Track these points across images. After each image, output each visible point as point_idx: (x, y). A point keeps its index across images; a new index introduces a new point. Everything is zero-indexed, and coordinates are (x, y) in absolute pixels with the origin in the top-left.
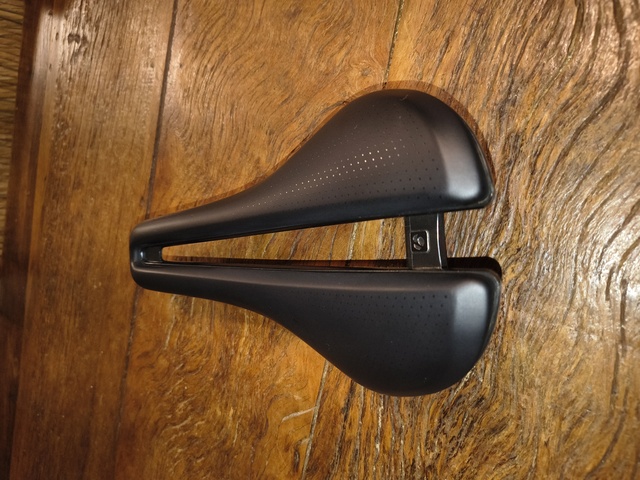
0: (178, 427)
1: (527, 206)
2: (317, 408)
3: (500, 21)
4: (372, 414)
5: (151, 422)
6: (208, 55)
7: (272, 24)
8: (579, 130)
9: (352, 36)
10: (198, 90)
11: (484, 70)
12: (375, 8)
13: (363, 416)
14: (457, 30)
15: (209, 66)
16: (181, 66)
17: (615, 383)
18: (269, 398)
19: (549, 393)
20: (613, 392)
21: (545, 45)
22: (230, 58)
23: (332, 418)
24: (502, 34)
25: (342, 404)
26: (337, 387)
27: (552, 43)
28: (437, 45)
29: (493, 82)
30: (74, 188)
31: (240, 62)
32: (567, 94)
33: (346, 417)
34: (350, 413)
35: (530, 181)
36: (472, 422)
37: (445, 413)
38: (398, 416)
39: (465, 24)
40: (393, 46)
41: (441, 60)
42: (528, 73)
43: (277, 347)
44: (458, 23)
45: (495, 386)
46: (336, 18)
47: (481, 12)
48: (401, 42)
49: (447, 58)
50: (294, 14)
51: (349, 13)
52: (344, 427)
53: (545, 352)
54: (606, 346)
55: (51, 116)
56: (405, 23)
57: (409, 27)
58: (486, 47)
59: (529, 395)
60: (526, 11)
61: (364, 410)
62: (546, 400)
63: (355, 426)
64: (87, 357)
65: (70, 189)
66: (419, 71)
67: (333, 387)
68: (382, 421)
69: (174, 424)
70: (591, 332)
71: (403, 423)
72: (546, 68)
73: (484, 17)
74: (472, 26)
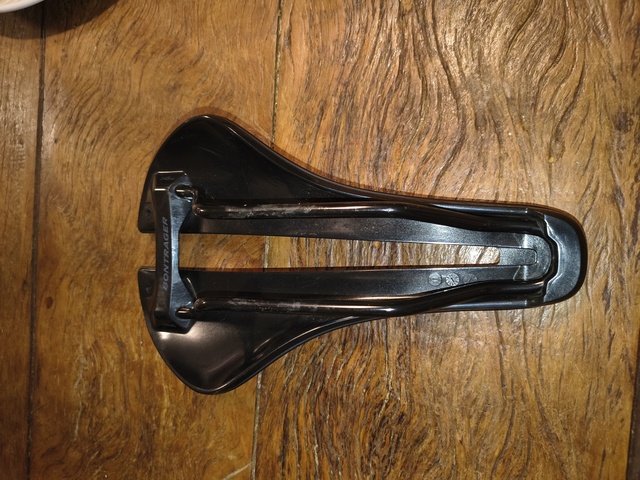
2: (255, 462)
3: (363, 92)
4: (308, 455)
6: (86, 130)
7: (153, 97)
8: (439, 177)
9: (235, 108)
10: (79, 164)
11: (356, 133)
12: (253, 82)
13: (300, 459)
14: (329, 100)
15: (89, 140)
16: (56, 141)
17: (503, 378)
18: (202, 464)
19: (455, 398)
20: (503, 386)
21: (402, 110)
22: (111, 131)
23: (270, 468)
24: (366, 102)
25: (278, 452)
26: (270, 437)
27: (407, 109)
28: (313, 113)
29: (366, 142)
31: (122, 134)
32: (425, 149)
33: (283, 465)
34: (287, 459)
36: (398, 439)
37: (374, 436)
38: (332, 450)
39: (335, 95)
40: (274, 115)
41: (319, 126)
42: (393, 133)
43: (203, 411)
44: (329, 94)
45: (412, 402)
46: (217, 91)
47: (346, 85)
48: (282, 111)
49: (324, 124)
51: (229, 86)
52: (283, 475)
53: (446, 363)
54: (490, 348)
56: (282, 95)
57: (286, 99)
58: (355, 114)
59: (440, 403)
60: (382, 83)
61: (300, 452)
62: (455, 404)
63: (294, 470)
66: (302, 136)
67: (266, 438)
68: (319, 459)
70: (478, 339)
71: (338, 456)
72: (406, 129)
73: (350, 88)
74: (341, 96)
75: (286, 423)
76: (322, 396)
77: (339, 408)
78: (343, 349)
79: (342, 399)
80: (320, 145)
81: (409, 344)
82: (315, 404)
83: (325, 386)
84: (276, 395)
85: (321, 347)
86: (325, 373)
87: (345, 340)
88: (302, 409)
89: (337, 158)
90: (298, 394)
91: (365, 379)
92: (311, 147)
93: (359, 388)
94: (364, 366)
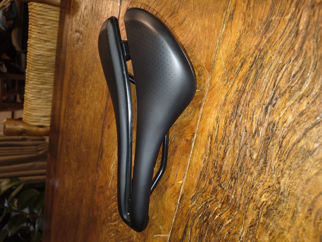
0: (113, 224)
1: (276, 164)
2: (170, 235)
3: (271, 58)
5: (103, 218)
8: (307, 130)
11: (259, 84)
12: (207, 40)
14: (247, 58)
21: (294, 76)
25: (180, 237)
26: (179, 228)
28: (236, 65)
29: (264, 91)
30: (77, 104)
32: (303, 107)
35: (279, 151)
39: (252, 56)
40: (214, 62)
41: (237, 75)
42: (284, 90)
44: (248, 55)
46: (188, 43)
47: (260, 51)
48: (218, 61)
49: (241, 74)
51: (194, 41)
56: (221, 51)
57: (223, 53)
58: (262, 71)
60: (285, 54)
64: (80, 181)
65: (75, 104)
66: (226, 78)
67: (176, 228)
69: (111, 222)
72: (293, 89)
75: (186, 227)
76: (205, 224)
77: (212, 234)
78: (222, 206)
79: (214, 231)
80: (236, 86)
82: (202, 225)
83: (208, 219)
84: (185, 211)
85: (211, 199)
86: (210, 213)
87: (224, 202)
88: (195, 224)
89: (244, 97)
90: (195, 217)
91: (229, 228)
92: (230, 86)
93: (224, 231)
94: (230, 220)
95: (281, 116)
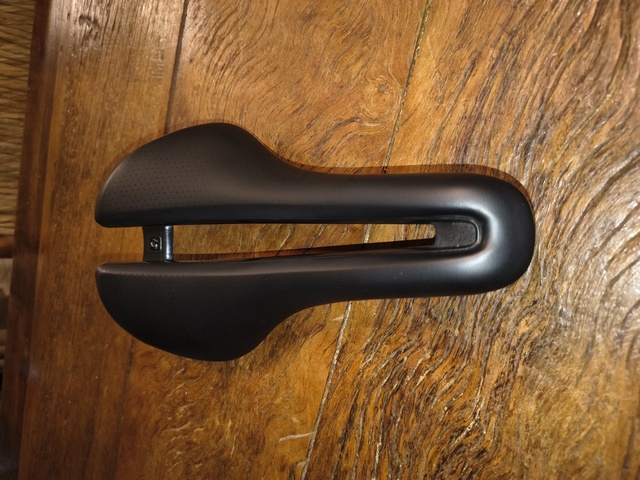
0: (178, 430)
1: (548, 256)
2: (316, 432)
3: (534, 47)
4: (370, 449)
5: (153, 421)
6: (219, 52)
7: (286, 26)
8: (612, 181)
9: (370, 47)
10: (208, 90)
11: (511, 100)
12: (396, 18)
13: (360, 449)
14: (485, 51)
15: (220, 64)
16: (191, 61)
17: (627, 458)
18: (268, 416)
19: (554, 457)
21: (582, 79)
22: (241, 58)
23: (329, 446)
24: (534, 61)
25: (340, 433)
26: (336, 415)
27: (590, 78)
28: (461, 66)
29: (521, 114)
30: (83, 177)
31: (251, 63)
32: (603, 138)
33: (343, 447)
34: (348, 445)
35: (553, 229)
36: (472, 473)
37: (444, 459)
38: (396, 455)
39: (494, 47)
40: (413, 62)
41: (464, 85)
42: (561, 109)
43: (277, 366)
44: (486, 44)
45: (499, 441)
46: (354, 26)
47: (512, 35)
48: (423, 59)
49: (471, 83)
50: (310, 17)
51: (368, 21)
52: (340, 457)
53: (555, 415)
55: (62, 100)
56: (428, 39)
57: (432, 43)
58: (516, 75)
59: (533, 455)
60: (563, 38)
61: (362, 443)
62: (551, 463)
63: (352, 458)
64: (93, 348)
65: (79, 177)
66: (440, 94)
67: (331, 415)
68: (380, 457)
69: (175, 427)
70: (607, 400)
71: (402, 463)
72: (581, 105)
73: (516, 40)
74: (501, 49)
75: (354, 408)
76: (397, 396)
77: (413, 416)
78: (432, 355)
79: (418, 408)
80: (460, 109)
81: (514, 377)
82: (388, 401)
83: (403, 387)
84: (349, 377)
85: (408, 344)
86: (406, 373)
87: (437, 345)
88: (373, 401)
89: (479, 129)
90: (372, 385)
91: (449, 397)
92: (448, 110)
93: (439, 404)
94: (452, 381)
95: (557, 160)
